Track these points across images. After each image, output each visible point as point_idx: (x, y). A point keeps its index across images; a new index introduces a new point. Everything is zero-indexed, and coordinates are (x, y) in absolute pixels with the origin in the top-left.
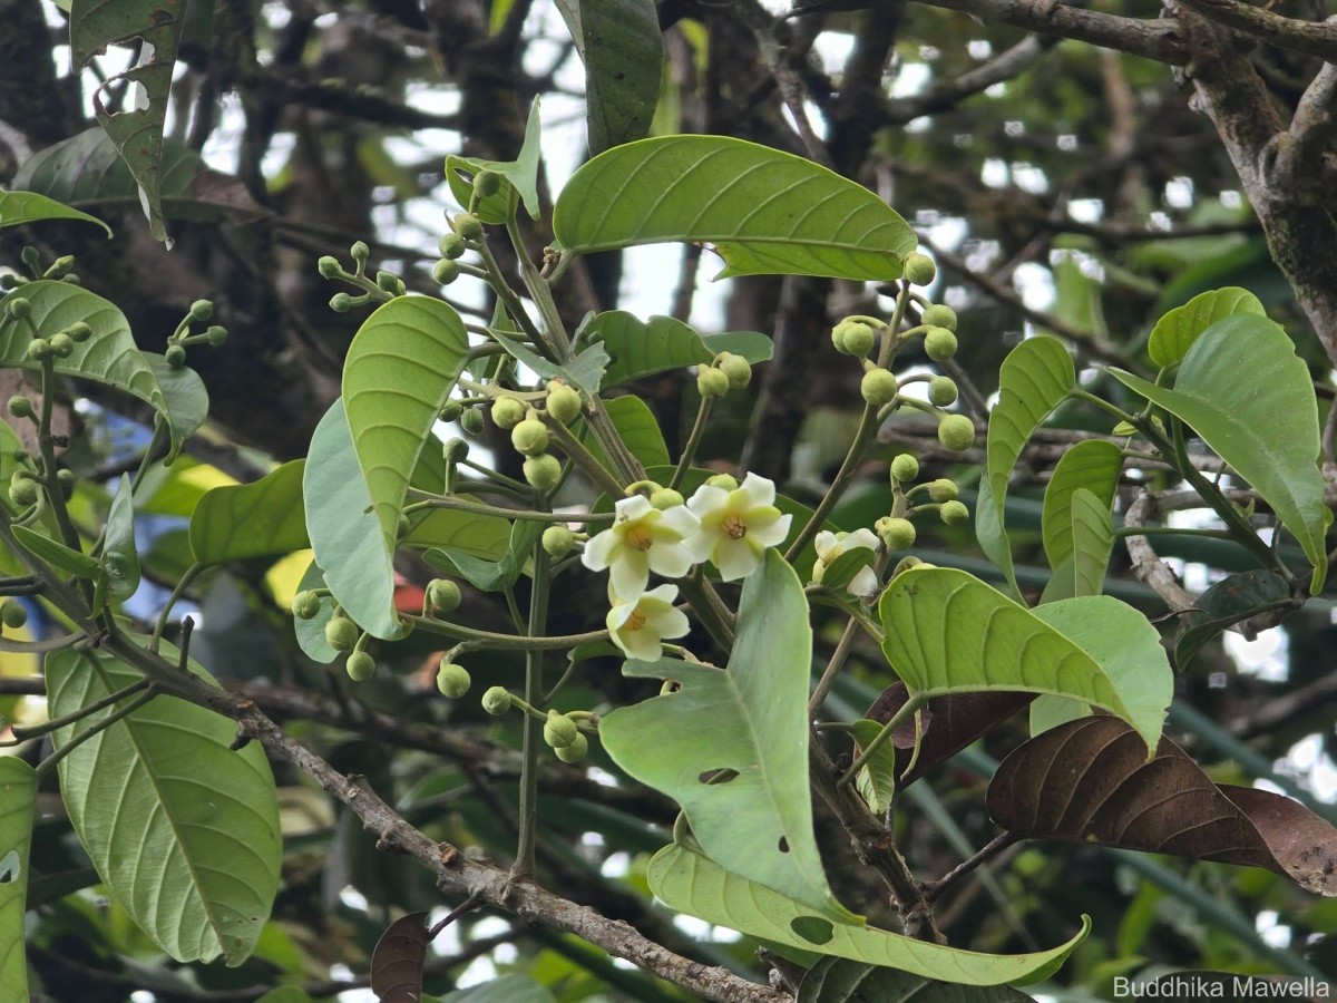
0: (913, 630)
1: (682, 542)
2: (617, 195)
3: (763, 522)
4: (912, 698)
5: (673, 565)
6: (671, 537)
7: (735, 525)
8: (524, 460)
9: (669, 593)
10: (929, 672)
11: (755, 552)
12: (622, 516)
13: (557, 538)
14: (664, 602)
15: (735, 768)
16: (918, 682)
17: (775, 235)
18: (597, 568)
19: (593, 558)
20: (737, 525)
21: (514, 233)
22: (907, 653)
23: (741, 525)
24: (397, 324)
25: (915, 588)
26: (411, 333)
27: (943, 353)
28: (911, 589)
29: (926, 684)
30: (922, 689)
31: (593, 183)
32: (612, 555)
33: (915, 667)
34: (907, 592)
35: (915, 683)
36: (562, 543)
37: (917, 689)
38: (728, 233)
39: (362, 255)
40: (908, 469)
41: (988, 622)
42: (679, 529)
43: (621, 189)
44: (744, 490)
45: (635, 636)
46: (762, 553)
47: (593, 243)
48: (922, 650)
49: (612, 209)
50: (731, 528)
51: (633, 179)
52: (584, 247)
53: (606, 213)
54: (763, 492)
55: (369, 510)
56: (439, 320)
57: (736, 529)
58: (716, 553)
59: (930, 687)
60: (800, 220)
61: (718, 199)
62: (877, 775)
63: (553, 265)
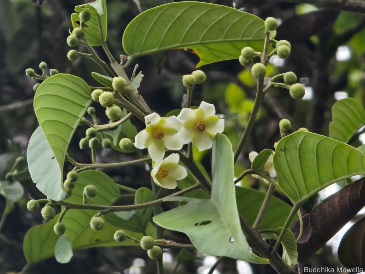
0: (288, 170)
1: (177, 133)
2: (148, 31)
3: (212, 123)
4: (295, 205)
5: (175, 145)
6: (172, 132)
7: (200, 125)
8: (106, 109)
9: (175, 158)
10: (298, 189)
11: (211, 137)
12: (148, 122)
13: (125, 142)
14: (174, 164)
15: (210, 220)
16: (295, 196)
17: (217, 39)
18: (142, 147)
19: (139, 144)
20: (200, 124)
21: (106, 50)
22: (288, 183)
23: (202, 124)
24: (57, 84)
25: (285, 148)
26: (64, 88)
27: (284, 54)
28: (283, 149)
29: (299, 196)
30: (298, 200)
31: (137, 27)
32: (148, 142)
33: (293, 190)
34: (282, 151)
35: (294, 197)
36: (127, 144)
37: (296, 200)
38: (197, 40)
39: (44, 67)
40: (286, 124)
41: (315, 152)
42: (174, 127)
43: (149, 28)
44: (201, 109)
45: (165, 180)
46: (214, 137)
47: (141, 52)
48: (294, 179)
49: (147, 37)
50: (198, 126)
51: (154, 23)
52: (137, 54)
53: (144, 39)
54: (209, 109)
55: (54, 158)
56: (77, 84)
57: (201, 126)
58: (194, 140)
59: (301, 197)
60: (226, 31)
61: (191, 27)
62: (290, 251)
63: (125, 62)
